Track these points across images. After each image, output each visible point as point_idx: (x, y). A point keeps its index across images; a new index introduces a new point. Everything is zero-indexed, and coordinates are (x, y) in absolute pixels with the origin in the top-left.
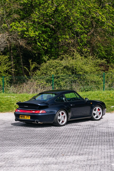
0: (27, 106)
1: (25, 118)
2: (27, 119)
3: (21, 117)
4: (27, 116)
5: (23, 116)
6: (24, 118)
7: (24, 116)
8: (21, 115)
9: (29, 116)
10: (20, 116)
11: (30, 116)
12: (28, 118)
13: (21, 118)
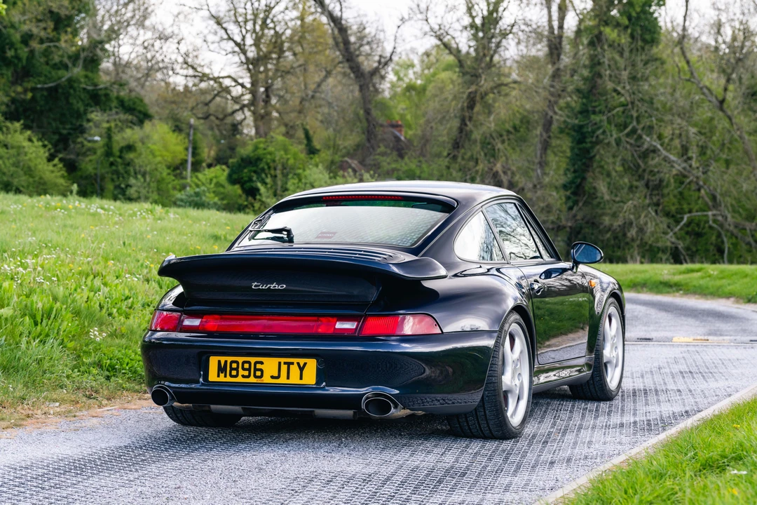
0: (274, 286)
1: (267, 379)
2: (283, 380)
3: (221, 369)
4: (289, 364)
5: (241, 359)
6: (252, 380)
7: (253, 360)
8: (223, 359)
9: (302, 361)
10: (214, 362)
11: (312, 364)
12: (295, 379)
13: (222, 379)
